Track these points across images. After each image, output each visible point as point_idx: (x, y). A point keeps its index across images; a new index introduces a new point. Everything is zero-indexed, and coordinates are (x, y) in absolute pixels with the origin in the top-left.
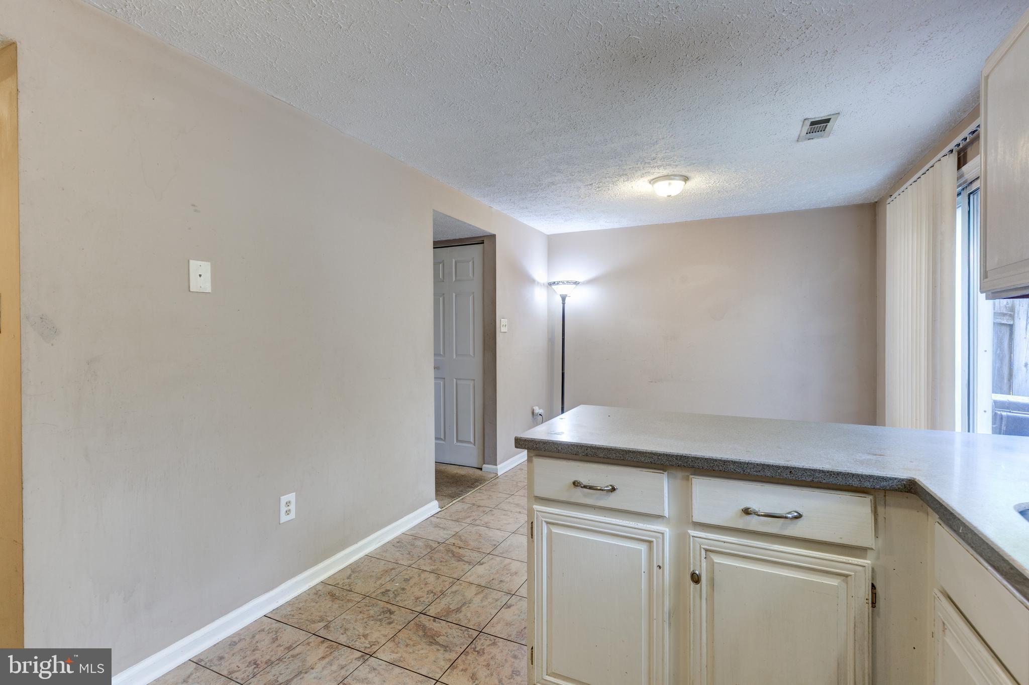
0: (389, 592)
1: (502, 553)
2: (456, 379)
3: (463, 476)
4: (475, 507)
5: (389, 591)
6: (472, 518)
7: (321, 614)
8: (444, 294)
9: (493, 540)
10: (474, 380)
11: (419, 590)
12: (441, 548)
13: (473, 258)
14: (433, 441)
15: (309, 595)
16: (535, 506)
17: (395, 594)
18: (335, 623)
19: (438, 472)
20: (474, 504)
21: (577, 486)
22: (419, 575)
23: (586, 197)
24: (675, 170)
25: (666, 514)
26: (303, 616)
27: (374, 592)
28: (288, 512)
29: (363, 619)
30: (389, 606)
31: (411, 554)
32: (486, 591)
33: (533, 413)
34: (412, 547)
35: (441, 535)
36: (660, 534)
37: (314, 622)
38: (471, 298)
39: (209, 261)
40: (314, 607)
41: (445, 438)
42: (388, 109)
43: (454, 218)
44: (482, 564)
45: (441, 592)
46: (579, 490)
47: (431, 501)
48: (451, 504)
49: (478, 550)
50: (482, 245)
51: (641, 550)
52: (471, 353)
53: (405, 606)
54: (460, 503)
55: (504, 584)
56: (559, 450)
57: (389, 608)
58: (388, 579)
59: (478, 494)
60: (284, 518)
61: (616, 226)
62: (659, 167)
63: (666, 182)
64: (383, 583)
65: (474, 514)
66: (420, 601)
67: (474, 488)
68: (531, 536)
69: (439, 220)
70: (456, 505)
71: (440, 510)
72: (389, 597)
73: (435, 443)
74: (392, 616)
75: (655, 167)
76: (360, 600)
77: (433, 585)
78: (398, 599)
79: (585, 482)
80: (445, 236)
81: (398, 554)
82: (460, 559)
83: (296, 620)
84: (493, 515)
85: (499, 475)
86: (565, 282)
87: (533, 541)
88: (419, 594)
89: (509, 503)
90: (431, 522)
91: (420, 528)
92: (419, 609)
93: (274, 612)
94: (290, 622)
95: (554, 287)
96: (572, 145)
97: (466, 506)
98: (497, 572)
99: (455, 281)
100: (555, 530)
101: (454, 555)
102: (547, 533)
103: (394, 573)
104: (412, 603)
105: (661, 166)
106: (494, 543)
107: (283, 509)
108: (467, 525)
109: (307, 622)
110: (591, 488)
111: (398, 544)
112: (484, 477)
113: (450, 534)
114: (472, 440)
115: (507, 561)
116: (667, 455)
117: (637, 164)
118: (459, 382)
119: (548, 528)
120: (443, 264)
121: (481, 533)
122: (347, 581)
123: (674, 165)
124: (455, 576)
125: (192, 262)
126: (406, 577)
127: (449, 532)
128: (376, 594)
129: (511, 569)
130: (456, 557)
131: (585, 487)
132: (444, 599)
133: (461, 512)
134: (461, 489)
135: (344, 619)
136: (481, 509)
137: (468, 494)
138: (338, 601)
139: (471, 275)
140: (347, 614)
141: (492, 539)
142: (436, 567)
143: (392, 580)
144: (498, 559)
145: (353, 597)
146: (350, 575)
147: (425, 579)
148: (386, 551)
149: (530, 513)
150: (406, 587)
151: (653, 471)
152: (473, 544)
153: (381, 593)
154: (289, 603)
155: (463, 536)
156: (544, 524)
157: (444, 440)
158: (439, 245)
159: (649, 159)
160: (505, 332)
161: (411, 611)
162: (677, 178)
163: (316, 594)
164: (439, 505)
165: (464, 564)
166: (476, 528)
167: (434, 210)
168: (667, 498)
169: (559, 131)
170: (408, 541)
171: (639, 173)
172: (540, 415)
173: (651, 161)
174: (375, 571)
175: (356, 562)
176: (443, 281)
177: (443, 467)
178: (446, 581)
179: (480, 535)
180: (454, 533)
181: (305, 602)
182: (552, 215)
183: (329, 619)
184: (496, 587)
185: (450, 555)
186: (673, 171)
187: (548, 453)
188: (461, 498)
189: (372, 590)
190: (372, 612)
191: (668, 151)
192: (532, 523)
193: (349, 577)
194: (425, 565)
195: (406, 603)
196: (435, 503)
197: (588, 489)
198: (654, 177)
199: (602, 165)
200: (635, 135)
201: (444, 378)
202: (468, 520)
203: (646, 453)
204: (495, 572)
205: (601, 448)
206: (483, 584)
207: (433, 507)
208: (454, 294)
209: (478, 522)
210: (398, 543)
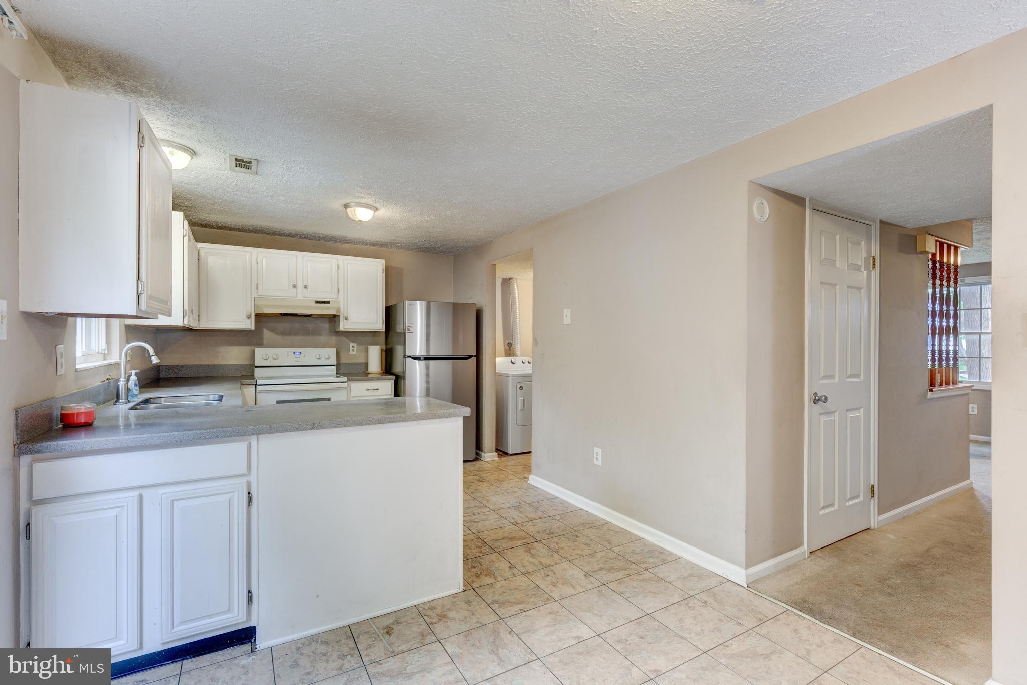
28: (597, 459)
39: (570, 308)
48: (771, 599)
60: (595, 462)
71: (745, 586)
107: (595, 456)
207: (737, 574)
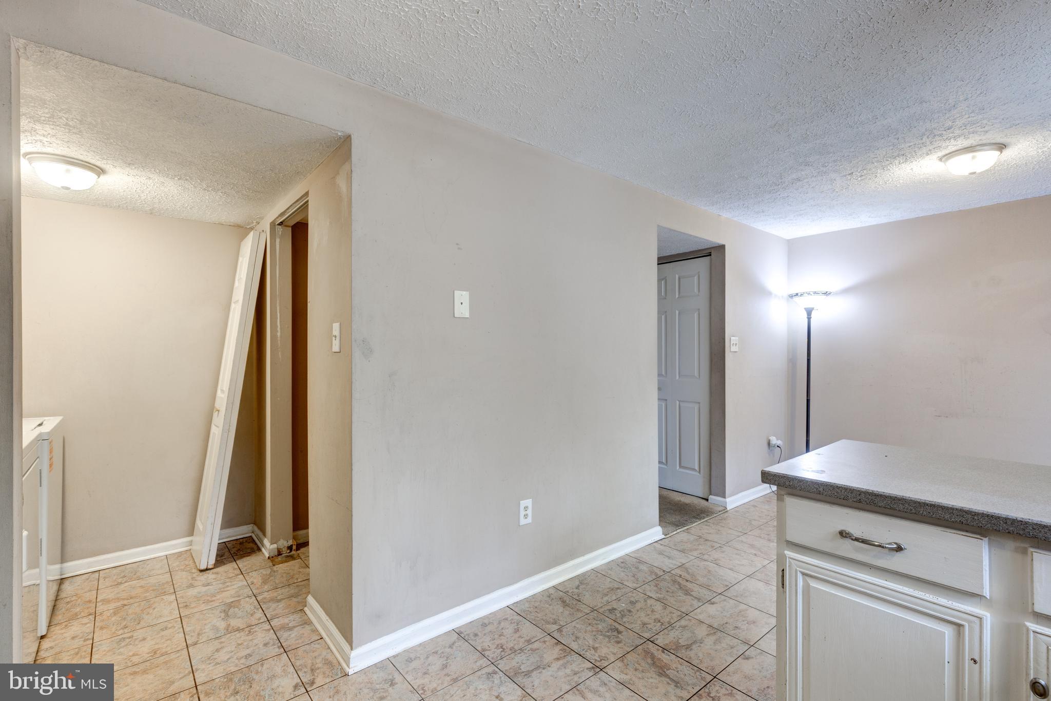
0: (616, 612)
1: (737, 597)
2: (678, 401)
3: (687, 504)
4: (702, 540)
5: (615, 609)
6: (699, 552)
7: (554, 617)
8: (666, 312)
9: (725, 580)
10: (699, 403)
11: (645, 616)
12: (666, 577)
13: (699, 272)
14: (657, 465)
15: (543, 596)
16: (786, 552)
17: (622, 615)
18: (567, 628)
19: (661, 498)
20: (700, 537)
21: (846, 537)
22: (645, 601)
23: (842, 190)
24: (984, 138)
25: (987, 593)
26: (539, 615)
27: (601, 607)
28: (526, 516)
29: (593, 631)
30: (617, 626)
31: (636, 577)
32: (719, 634)
33: (769, 444)
34: (636, 570)
35: (667, 564)
36: (976, 619)
37: (548, 623)
38: (696, 315)
39: (467, 291)
40: (547, 608)
41: (667, 462)
42: (617, 131)
43: (677, 231)
44: (713, 604)
45: (669, 624)
46: (848, 543)
47: (652, 526)
48: (675, 533)
49: (707, 587)
50: (709, 257)
51: (945, 633)
52: (696, 374)
53: (632, 628)
54: (686, 534)
55: (741, 631)
56: (820, 492)
57: (617, 627)
58: (614, 598)
59: (704, 527)
60: (523, 522)
61: (884, 220)
62: (955, 138)
63: (968, 157)
64: (610, 600)
65: (701, 547)
66: (647, 627)
67: (700, 519)
68: (781, 585)
69: (664, 236)
70: (681, 535)
71: (663, 536)
72: (616, 615)
73: (659, 467)
74: (620, 636)
75: (951, 138)
76: (588, 612)
77: (660, 614)
78: (625, 620)
79: (857, 533)
80: (668, 251)
81: (623, 574)
82: (687, 592)
83: (533, 617)
84: (723, 552)
85: (728, 509)
86: (811, 293)
87: (785, 592)
88: (646, 620)
89: (742, 541)
90: (655, 547)
91: (644, 552)
92: (647, 635)
93: (515, 605)
94: (528, 617)
95: (796, 299)
96: (827, 131)
97: (692, 538)
98: (731, 616)
99: (678, 298)
100: (813, 584)
101: (681, 588)
102: (803, 586)
103: (619, 593)
104: (639, 628)
105: (959, 136)
106: (727, 583)
107: (522, 513)
108: (694, 558)
109: (542, 621)
110: (864, 541)
111: (623, 565)
112: (711, 509)
113: (675, 565)
114: (697, 468)
115: (743, 607)
116: (988, 516)
117: (922, 139)
118: (682, 404)
119: (804, 581)
120: (666, 280)
121: (710, 569)
122: (576, 591)
123: (981, 132)
124: (683, 610)
125: (455, 292)
126: (632, 599)
127: (674, 562)
128: (603, 610)
129: (747, 617)
130: (683, 590)
131: (857, 540)
132: (672, 631)
133: (686, 543)
134: (685, 518)
135: (575, 627)
136: (709, 543)
137: (694, 525)
138: (568, 608)
139: (696, 290)
140: (577, 623)
141: (724, 578)
142: (662, 596)
143: (618, 600)
144: (732, 602)
145: (582, 607)
146: (578, 586)
147: (651, 606)
148: (611, 569)
149: (781, 559)
150: (632, 610)
151: (964, 533)
152: (701, 580)
153: (608, 610)
154: (527, 600)
155: (690, 569)
156: (800, 576)
157: (666, 465)
158: (663, 261)
159: (941, 129)
160: (736, 352)
161: (639, 636)
162: (985, 147)
163: (549, 596)
164: (663, 532)
165: (693, 600)
166: (704, 563)
167: (658, 226)
168: (988, 572)
169: (811, 118)
170: (632, 563)
171: (924, 150)
172: (778, 446)
173: (944, 132)
174: (601, 586)
175: (584, 574)
176: (666, 299)
177: (665, 493)
178: (673, 613)
179: (709, 571)
180: (680, 565)
181: (540, 602)
182: (795, 216)
183: (562, 623)
184: (732, 633)
185: (677, 586)
186: (980, 140)
187: (802, 493)
188: (686, 528)
189: (600, 605)
190: (600, 627)
191: (973, 115)
192: (783, 570)
193: (577, 588)
194: (650, 591)
195: (633, 626)
196: (659, 529)
197: (860, 542)
198: (947, 152)
199: (868, 148)
200: (921, 103)
201: (666, 400)
202: (695, 553)
203: (952, 509)
204: (729, 616)
205: (881, 495)
206: (715, 625)
207: (656, 533)
208: (677, 312)
209: (706, 557)
210: (622, 563)
